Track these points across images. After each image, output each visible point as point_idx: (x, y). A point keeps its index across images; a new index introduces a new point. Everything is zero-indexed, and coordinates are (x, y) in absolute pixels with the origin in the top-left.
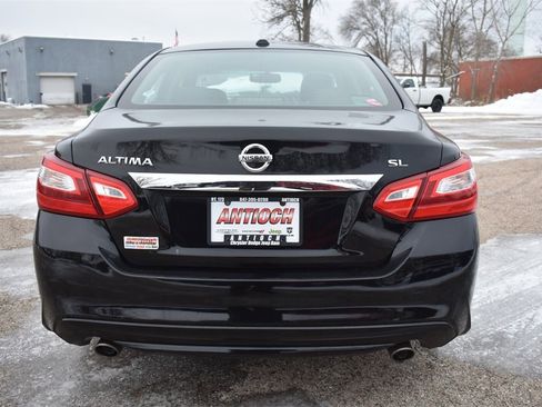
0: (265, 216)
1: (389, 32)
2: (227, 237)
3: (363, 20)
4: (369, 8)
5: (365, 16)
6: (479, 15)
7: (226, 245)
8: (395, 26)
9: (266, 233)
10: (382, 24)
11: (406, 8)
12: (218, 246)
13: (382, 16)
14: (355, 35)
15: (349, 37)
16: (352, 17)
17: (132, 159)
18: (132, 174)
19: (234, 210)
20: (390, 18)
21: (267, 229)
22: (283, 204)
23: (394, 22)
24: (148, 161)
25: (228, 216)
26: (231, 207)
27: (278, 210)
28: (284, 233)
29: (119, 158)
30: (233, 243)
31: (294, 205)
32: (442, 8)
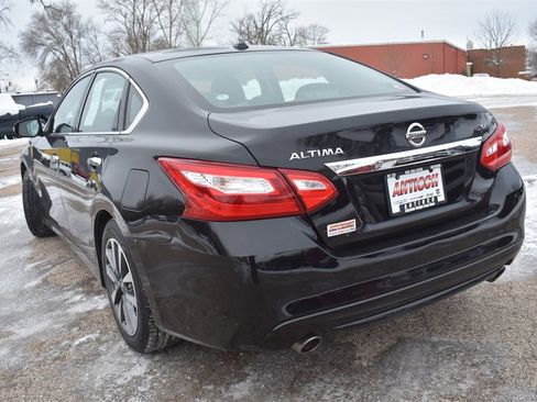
0: (421, 183)
1: (77, 47)
2: (402, 207)
3: (46, 35)
4: (50, 22)
5: (47, 31)
6: (166, 23)
7: (402, 214)
8: (82, 40)
9: (425, 197)
10: (68, 37)
11: (90, 21)
12: (398, 216)
13: (66, 29)
14: (40, 51)
15: (34, 54)
16: (33, 33)
17: (325, 151)
18: (328, 165)
19: (402, 182)
20: (75, 31)
21: (425, 193)
22: (431, 171)
23: (80, 35)
24: (339, 150)
25: (399, 189)
26: (399, 181)
27: (428, 176)
28: (435, 194)
29: (312, 152)
30: (407, 211)
31: (437, 170)
32: (130, 17)
